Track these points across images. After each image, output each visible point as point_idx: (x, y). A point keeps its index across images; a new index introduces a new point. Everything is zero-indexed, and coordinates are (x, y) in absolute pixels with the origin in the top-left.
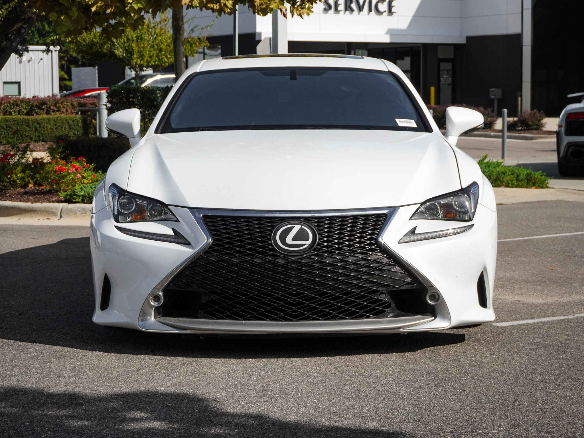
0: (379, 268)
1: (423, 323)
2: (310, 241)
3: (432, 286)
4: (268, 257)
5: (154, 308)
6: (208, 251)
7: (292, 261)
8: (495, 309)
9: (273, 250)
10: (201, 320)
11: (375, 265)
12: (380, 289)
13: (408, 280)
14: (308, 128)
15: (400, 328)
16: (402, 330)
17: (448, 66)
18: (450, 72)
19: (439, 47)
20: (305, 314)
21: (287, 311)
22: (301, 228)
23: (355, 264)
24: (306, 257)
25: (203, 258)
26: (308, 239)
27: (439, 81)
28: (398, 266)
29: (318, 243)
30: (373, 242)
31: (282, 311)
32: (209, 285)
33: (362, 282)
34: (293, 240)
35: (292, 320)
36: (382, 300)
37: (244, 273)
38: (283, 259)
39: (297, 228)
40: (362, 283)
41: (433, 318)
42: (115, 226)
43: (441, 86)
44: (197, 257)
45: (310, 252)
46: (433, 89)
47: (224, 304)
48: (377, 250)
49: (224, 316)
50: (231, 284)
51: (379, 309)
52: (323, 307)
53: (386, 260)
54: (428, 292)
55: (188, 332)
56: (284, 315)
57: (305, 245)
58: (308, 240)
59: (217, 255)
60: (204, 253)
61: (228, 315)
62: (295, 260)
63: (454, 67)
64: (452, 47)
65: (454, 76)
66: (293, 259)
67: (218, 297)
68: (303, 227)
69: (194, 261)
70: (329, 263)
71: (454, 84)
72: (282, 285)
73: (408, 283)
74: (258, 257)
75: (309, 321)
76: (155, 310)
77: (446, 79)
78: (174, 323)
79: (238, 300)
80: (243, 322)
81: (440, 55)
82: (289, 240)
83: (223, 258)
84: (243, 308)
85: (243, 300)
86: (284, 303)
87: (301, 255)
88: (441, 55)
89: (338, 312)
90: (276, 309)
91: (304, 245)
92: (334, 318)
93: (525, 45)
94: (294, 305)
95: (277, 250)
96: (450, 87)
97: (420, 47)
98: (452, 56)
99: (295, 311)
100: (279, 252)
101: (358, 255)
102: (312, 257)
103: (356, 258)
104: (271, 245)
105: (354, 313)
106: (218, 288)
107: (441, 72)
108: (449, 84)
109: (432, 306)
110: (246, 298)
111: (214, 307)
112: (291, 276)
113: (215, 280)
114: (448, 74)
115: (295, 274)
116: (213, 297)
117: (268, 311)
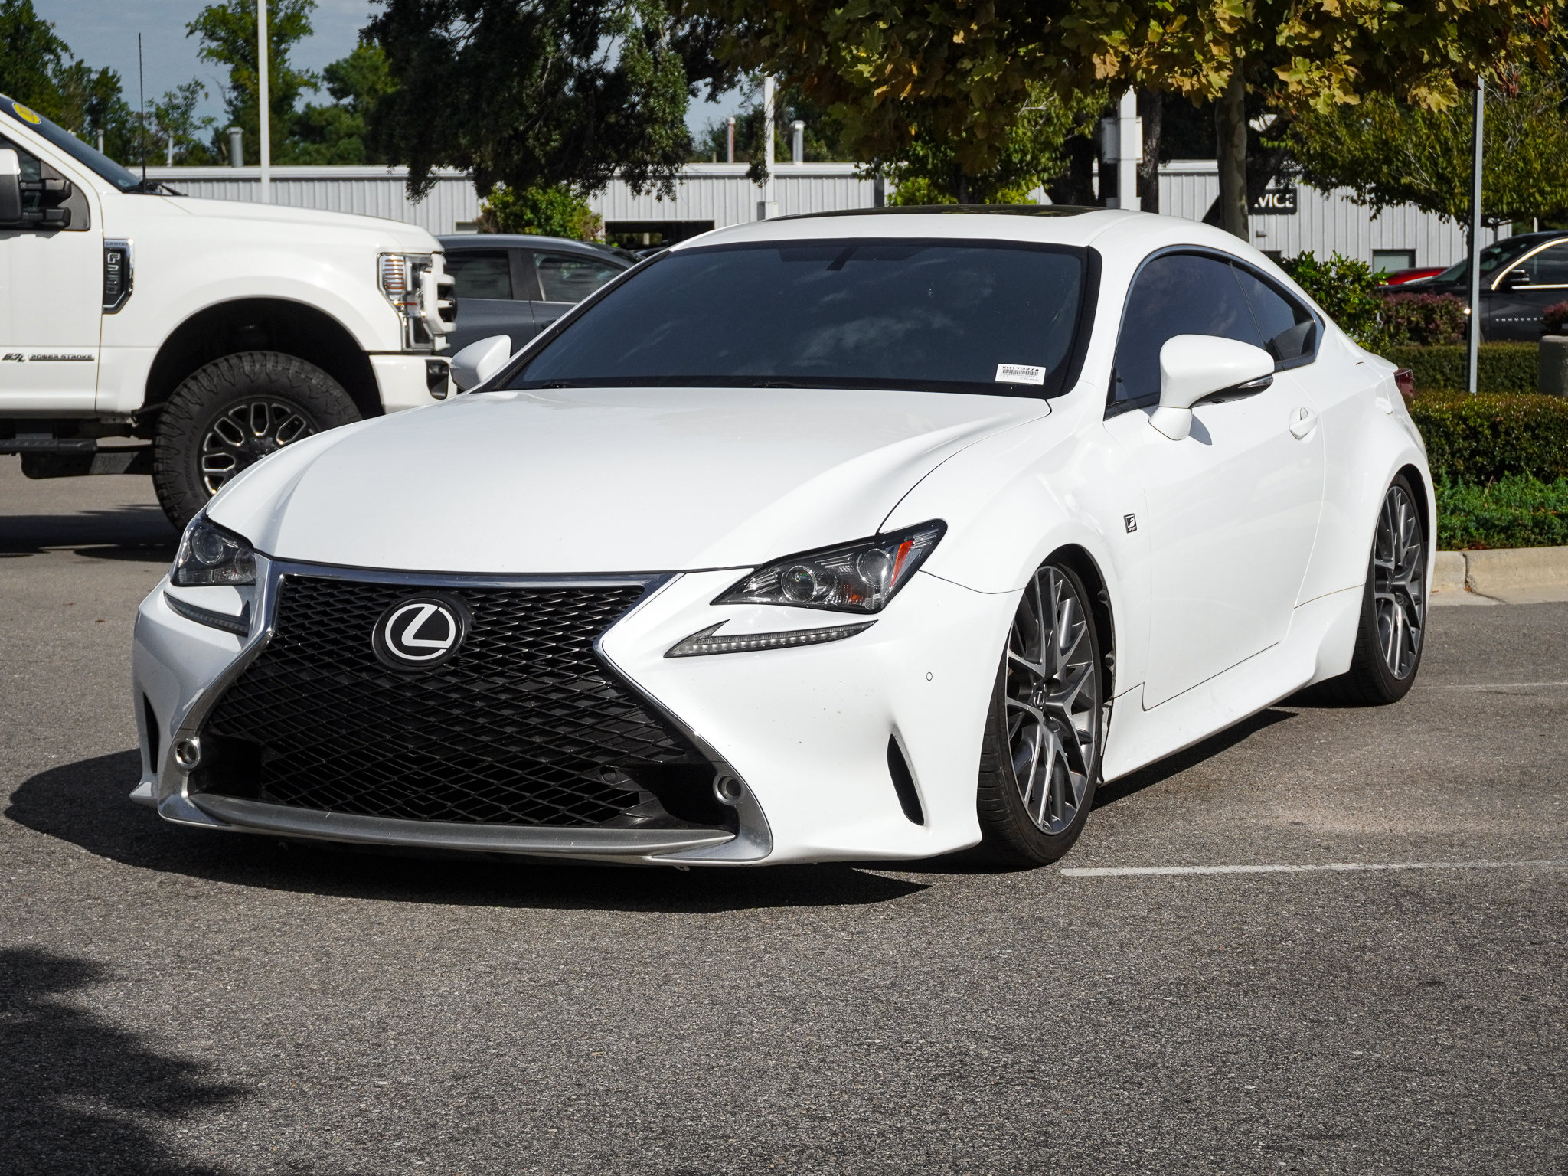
0: (594, 712)
1: (706, 847)
2: (447, 644)
3: (722, 761)
4: (361, 674)
5: (188, 773)
7: (404, 685)
9: (371, 657)
11: (583, 704)
12: (600, 760)
13: (667, 743)
15: (645, 852)
16: (649, 858)
20: (444, 806)
21: (409, 796)
22: (437, 611)
23: (536, 698)
24: (434, 677)
28: (641, 709)
34: (417, 636)
36: (607, 787)
37: (318, 705)
38: (387, 678)
39: (429, 610)
40: (555, 743)
41: (733, 836)
44: (247, 667)
48: (591, 669)
50: (298, 729)
51: (602, 806)
52: (478, 792)
53: (610, 694)
54: (714, 774)
55: (233, 828)
58: (445, 639)
60: (260, 657)
61: (305, 796)
62: (410, 683)
66: (408, 679)
67: (282, 756)
68: (440, 609)
69: (243, 674)
70: (479, 693)
72: (388, 737)
73: (667, 751)
74: (344, 673)
76: (188, 777)
78: (212, 808)
80: (329, 814)
84: (327, 784)
86: (399, 778)
87: (425, 673)
89: (509, 805)
91: (437, 650)
92: (505, 819)
94: (419, 784)
99: (423, 798)
101: (545, 679)
102: (446, 678)
103: (539, 686)
105: (548, 810)
106: (278, 735)
109: (729, 808)
111: (280, 778)
112: (403, 717)
113: (272, 719)
115: (410, 715)
116: (273, 754)
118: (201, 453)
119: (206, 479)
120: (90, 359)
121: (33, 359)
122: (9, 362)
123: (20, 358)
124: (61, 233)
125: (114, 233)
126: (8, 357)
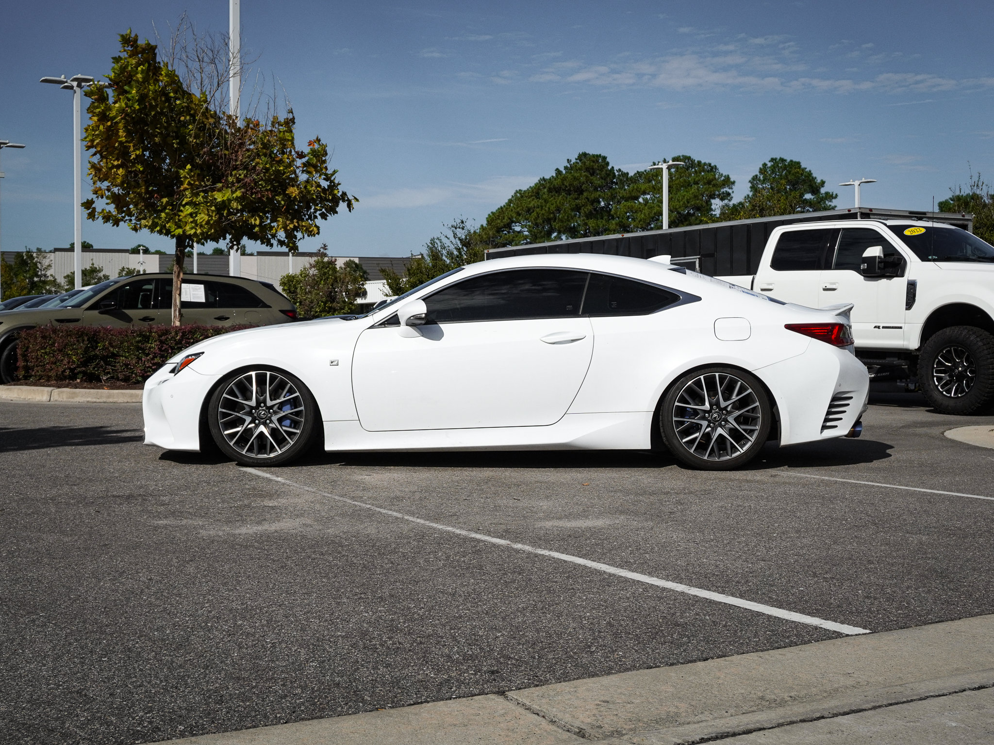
118: (934, 368)
119: (935, 379)
120: (901, 328)
121: (883, 327)
122: (876, 329)
123: (879, 327)
124: (895, 278)
125: (912, 278)
126: (875, 327)
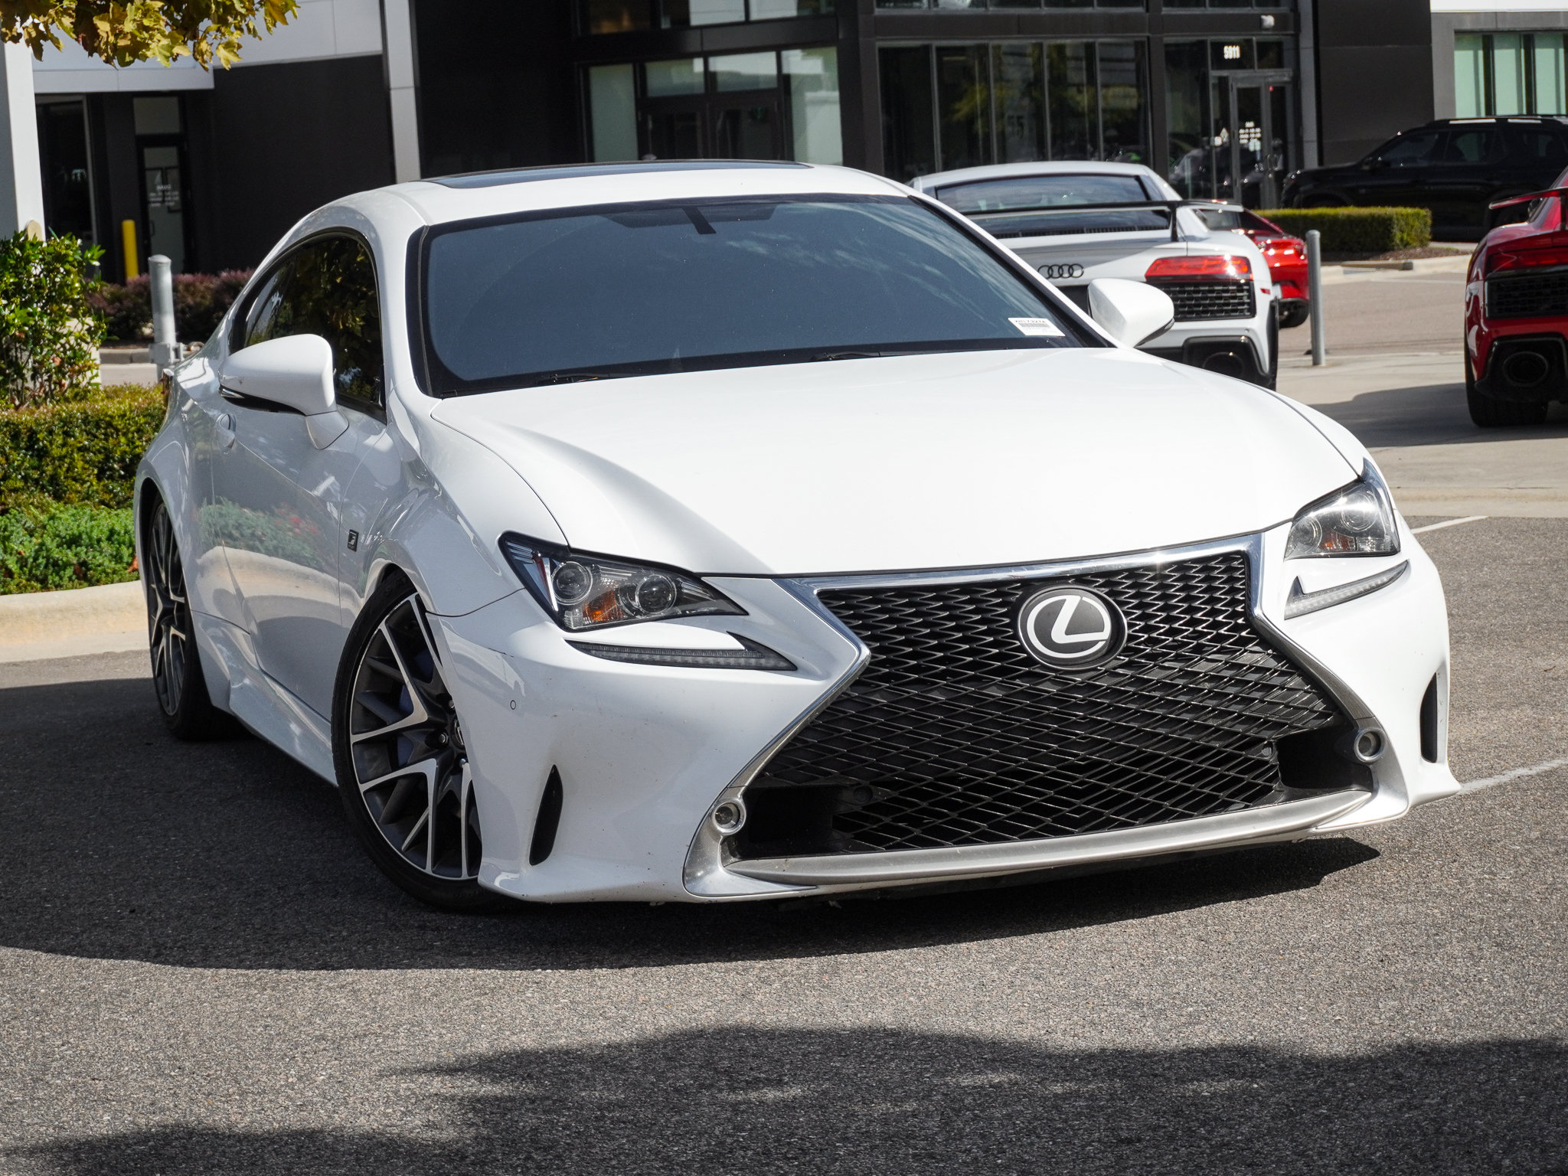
0: (1263, 684)
1: (1353, 809)
2: (1106, 634)
3: (1369, 717)
4: (1018, 681)
5: (720, 840)
6: (864, 679)
7: (1075, 687)
8: (1452, 766)
9: (1029, 661)
10: (848, 857)
11: (1253, 677)
12: (1265, 735)
13: (1320, 707)
14: (833, 355)
15: (1308, 825)
16: (1313, 830)
17: (167, 156)
18: (174, 175)
19: (136, 101)
20: (1102, 815)
21: (1061, 811)
22: (1081, 602)
23: (1212, 679)
24: (1106, 671)
25: (851, 699)
26: (1101, 629)
27: (144, 202)
28: (1299, 675)
29: (1129, 635)
30: (1240, 621)
31: (1048, 812)
32: (872, 765)
33: (1227, 722)
34: (1068, 632)
35: (1071, 833)
36: (1265, 763)
37: (962, 725)
38: (1054, 682)
39: (1071, 602)
40: (1228, 724)
41: (1370, 794)
42: (567, 641)
43: (152, 217)
44: (834, 699)
45: (1116, 659)
46: (129, 227)
47: (909, 811)
48: (1254, 639)
49: (908, 841)
50: (929, 757)
51: (1259, 784)
52: (1144, 792)
53: (1272, 663)
54: (1356, 734)
55: (824, 890)
56: (1054, 821)
57: (1096, 642)
59: (888, 688)
60: (852, 686)
61: (916, 836)
62: (1082, 683)
63: (183, 157)
64: (174, 100)
65: (185, 186)
66: (1079, 679)
67: (895, 794)
68: (1084, 599)
69: (828, 708)
70: (1158, 682)
71: (187, 208)
72: (1056, 747)
73: (1320, 715)
74: (995, 684)
75: (1110, 829)
76: (722, 844)
77: (163, 194)
78: (780, 873)
79: (946, 795)
80: (958, 849)
81: (142, 127)
82: (1059, 635)
83: (907, 695)
84: (954, 815)
85: (958, 795)
86: (1056, 793)
87: (1095, 669)
88: (143, 125)
89: (1174, 801)
90: (1037, 808)
91: (1094, 643)
92: (1165, 816)
93: (396, 89)
94: (1078, 794)
95: (1037, 662)
96: (178, 218)
97: (80, 102)
98: (173, 127)
99: (1079, 810)
100: (1043, 665)
101: (1218, 657)
102: (1120, 671)
103: (1214, 665)
104: (1021, 649)
105: (1210, 799)
106: (895, 770)
107: (148, 174)
108: (170, 210)
109: (1365, 766)
110: (965, 789)
111: (882, 821)
112: (1075, 721)
113: (889, 752)
114: (164, 182)
115: (1084, 718)
116: (881, 794)
117: (1019, 817)
